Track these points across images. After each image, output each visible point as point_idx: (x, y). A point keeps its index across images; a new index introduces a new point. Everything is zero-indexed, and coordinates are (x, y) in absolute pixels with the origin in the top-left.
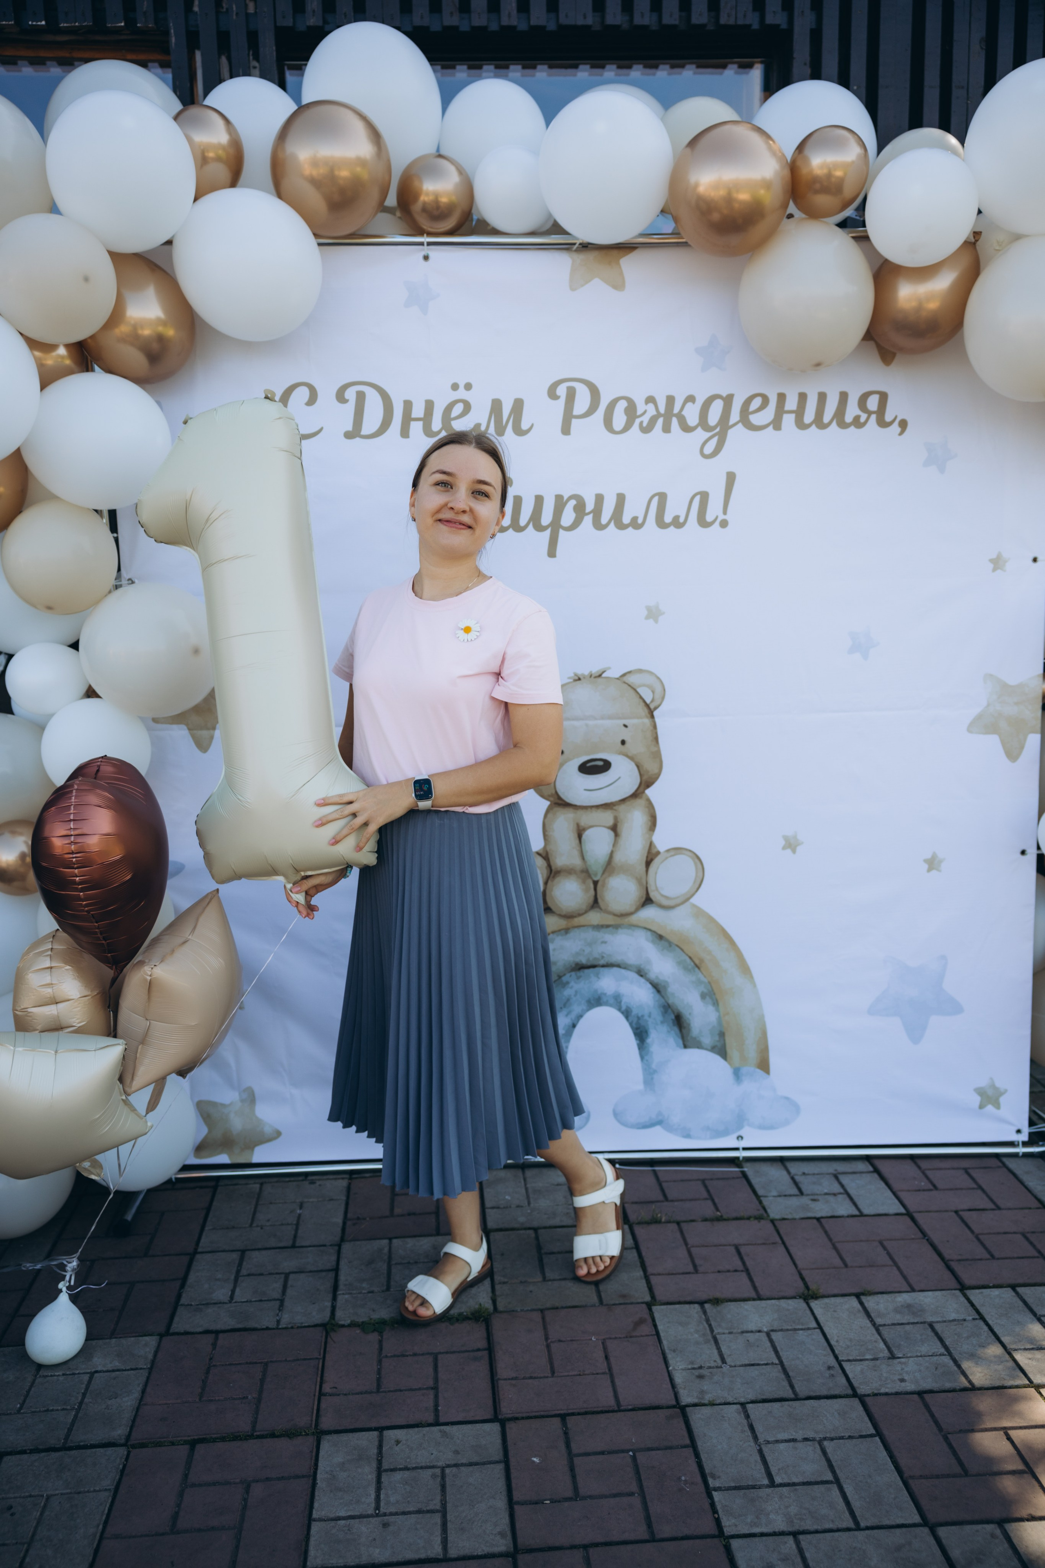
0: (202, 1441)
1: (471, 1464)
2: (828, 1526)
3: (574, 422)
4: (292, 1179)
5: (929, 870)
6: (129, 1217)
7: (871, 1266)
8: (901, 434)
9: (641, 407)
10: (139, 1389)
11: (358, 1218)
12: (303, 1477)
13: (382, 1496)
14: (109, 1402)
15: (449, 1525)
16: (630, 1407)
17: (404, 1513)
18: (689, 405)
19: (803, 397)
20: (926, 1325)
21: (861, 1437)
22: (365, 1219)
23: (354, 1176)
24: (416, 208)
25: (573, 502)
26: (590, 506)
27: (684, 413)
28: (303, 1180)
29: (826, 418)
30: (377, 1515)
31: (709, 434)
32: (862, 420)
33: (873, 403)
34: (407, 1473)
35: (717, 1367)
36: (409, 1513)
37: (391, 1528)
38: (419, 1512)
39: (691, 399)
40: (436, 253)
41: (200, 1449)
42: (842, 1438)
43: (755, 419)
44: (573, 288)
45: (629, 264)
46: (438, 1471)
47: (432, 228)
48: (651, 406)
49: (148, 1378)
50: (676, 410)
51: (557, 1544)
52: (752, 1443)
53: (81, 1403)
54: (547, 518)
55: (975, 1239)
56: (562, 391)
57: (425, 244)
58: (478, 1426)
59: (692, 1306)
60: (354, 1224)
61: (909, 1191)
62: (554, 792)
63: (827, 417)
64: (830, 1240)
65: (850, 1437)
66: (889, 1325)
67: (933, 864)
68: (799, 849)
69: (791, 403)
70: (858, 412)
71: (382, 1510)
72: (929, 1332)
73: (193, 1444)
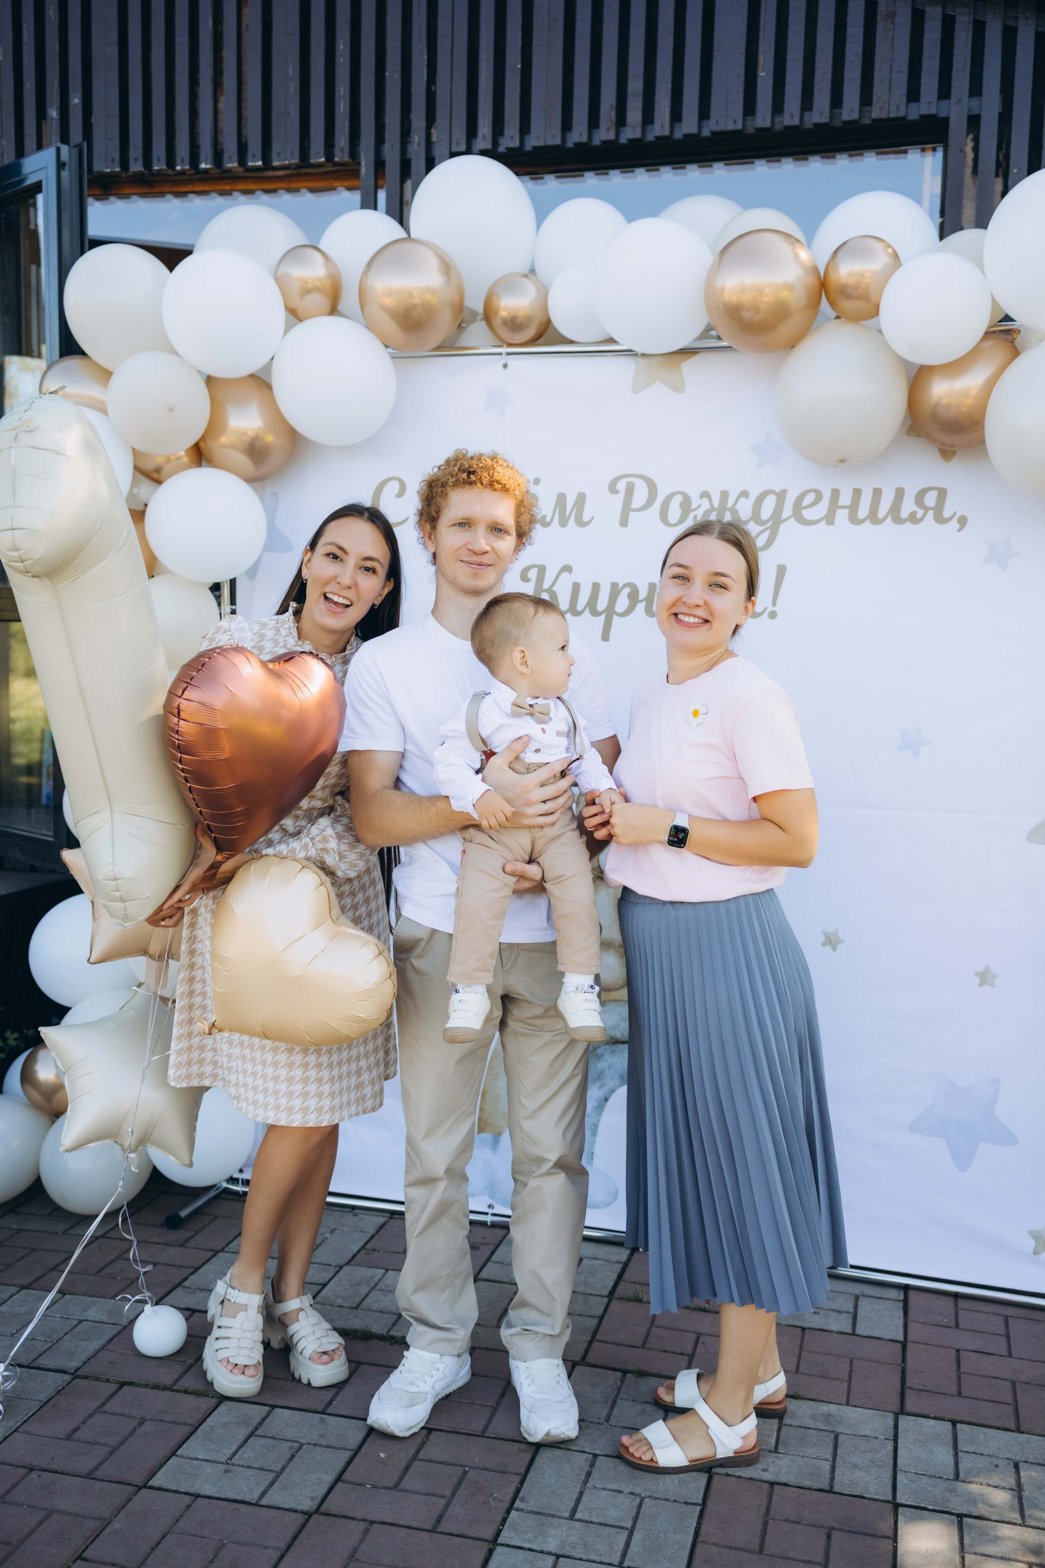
0: (131, 1384)
1: (328, 1447)
2: (592, 1557)
3: (632, 514)
4: (340, 1209)
5: (981, 984)
6: (183, 1213)
7: (821, 1377)
8: (959, 530)
9: (695, 502)
10: (108, 1338)
11: (374, 1250)
12: (190, 1425)
13: (240, 1452)
14: (80, 1343)
15: (277, 1483)
16: (493, 1436)
17: (248, 1467)
18: (743, 499)
19: (857, 493)
20: (832, 1435)
21: (686, 1503)
22: (379, 1251)
23: (395, 1216)
24: (497, 322)
25: (627, 590)
26: (643, 594)
27: (737, 507)
28: (349, 1212)
29: (881, 514)
30: (227, 1464)
31: (761, 528)
32: (919, 516)
33: (930, 499)
34: (272, 1441)
35: (598, 1423)
36: (253, 1468)
37: (230, 1474)
38: (261, 1469)
39: (745, 494)
40: (513, 361)
41: (126, 1388)
42: (667, 1500)
43: (808, 514)
44: (635, 391)
45: (690, 367)
46: (297, 1445)
47: (512, 340)
48: (705, 501)
49: (120, 1332)
50: (730, 504)
51: (352, 1516)
52: (579, 1486)
53: (60, 1339)
54: (602, 604)
55: (954, 1376)
56: (621, 486)
57: (504, 354)
58: (354, 1421)
59: (615, 1372)
60: (366, 1254)
61: (925, 1323)
62: (597, 866)
63: (882, 512)
64: (801, 1348)
65: (675, 1501)
66: (795, 1426)
67: (985, 978)
68: (839, 946)
69: (845, 499)
70: (914, 508)
71: (233, 1461)
72: (830, 1440)
73: (122, 1385)
